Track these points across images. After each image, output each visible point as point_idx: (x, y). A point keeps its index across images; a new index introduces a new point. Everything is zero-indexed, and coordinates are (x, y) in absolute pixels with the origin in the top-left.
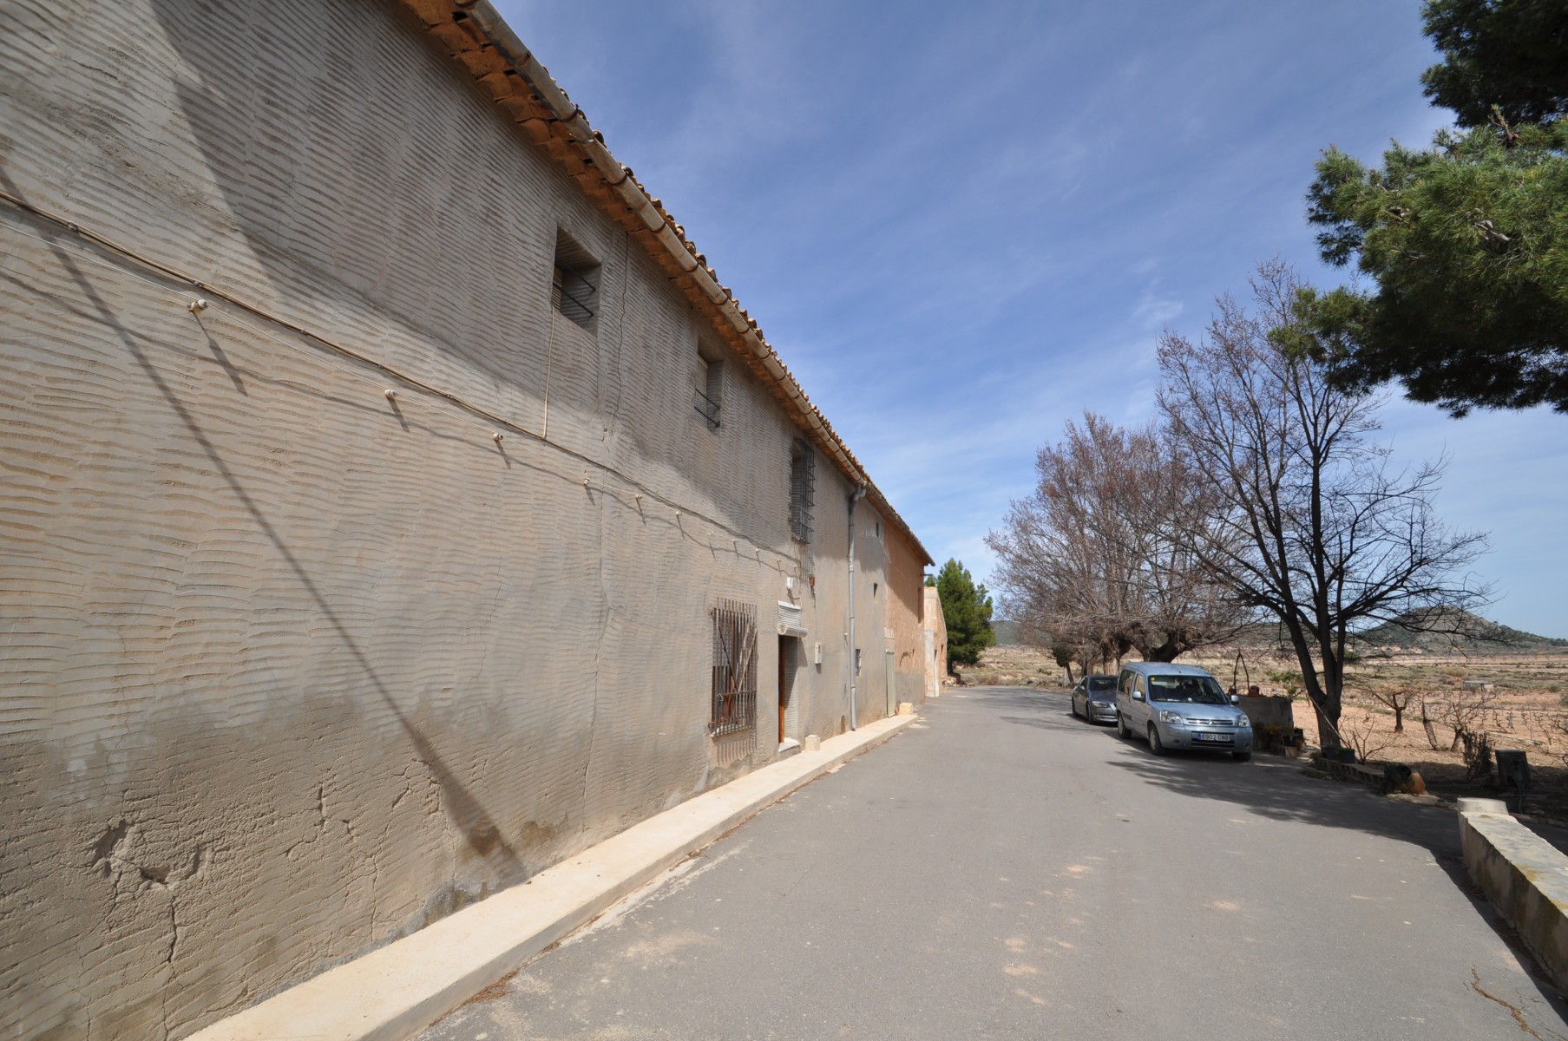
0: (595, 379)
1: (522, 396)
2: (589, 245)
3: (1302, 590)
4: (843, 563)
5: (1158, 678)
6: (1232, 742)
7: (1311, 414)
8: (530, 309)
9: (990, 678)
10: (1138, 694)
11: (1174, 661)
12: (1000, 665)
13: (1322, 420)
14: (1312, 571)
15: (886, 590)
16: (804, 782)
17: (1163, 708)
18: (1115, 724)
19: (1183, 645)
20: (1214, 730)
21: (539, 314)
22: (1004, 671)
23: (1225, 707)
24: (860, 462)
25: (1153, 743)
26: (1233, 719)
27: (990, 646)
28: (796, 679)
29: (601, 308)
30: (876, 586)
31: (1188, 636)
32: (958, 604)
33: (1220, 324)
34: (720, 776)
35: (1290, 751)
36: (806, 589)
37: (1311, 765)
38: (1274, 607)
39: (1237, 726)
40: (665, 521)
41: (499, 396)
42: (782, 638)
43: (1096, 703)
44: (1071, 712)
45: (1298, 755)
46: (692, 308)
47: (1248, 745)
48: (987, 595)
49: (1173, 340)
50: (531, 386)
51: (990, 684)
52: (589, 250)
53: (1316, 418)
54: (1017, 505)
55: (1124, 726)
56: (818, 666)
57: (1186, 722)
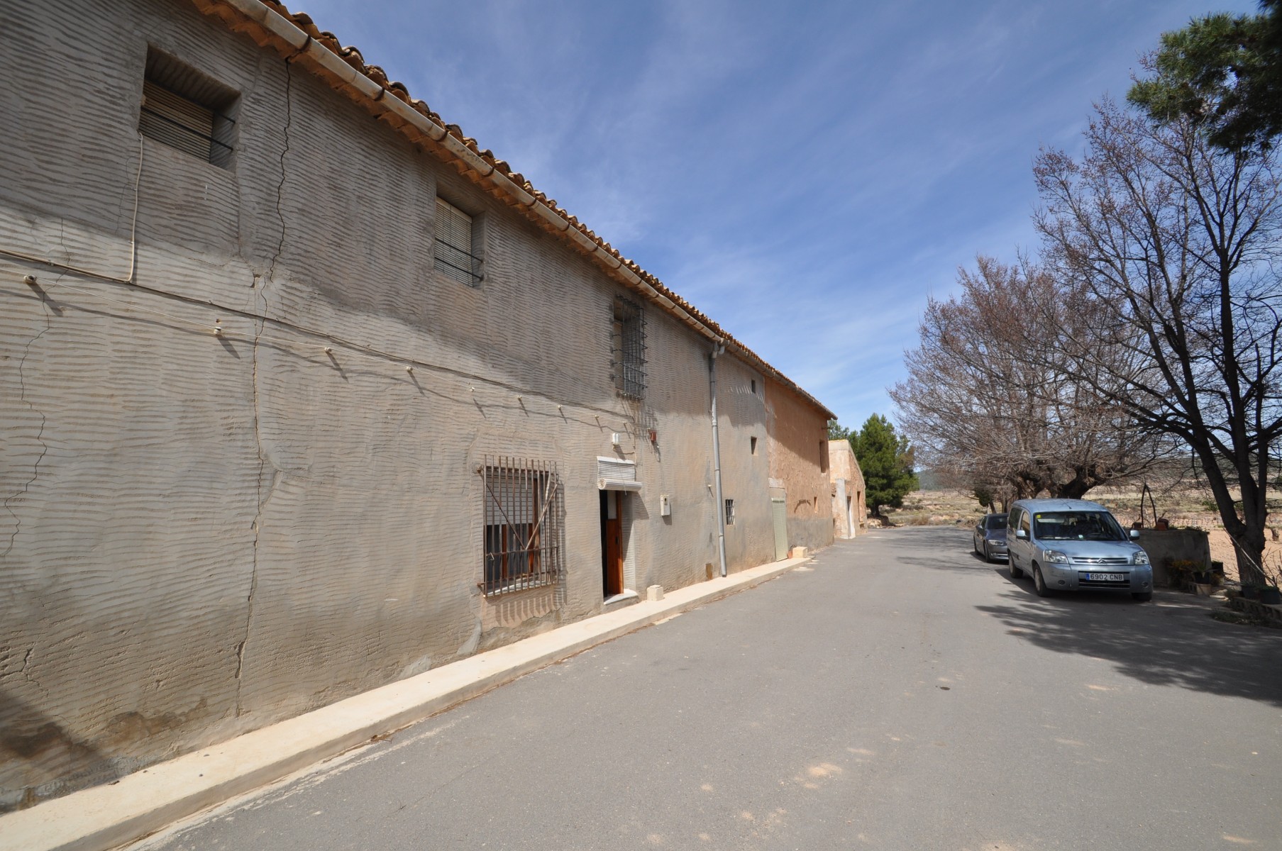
0: (235, 219)
1: (85, 234)
2: (215, 71)
3: (1215, 415)
4: (703, 419)
5: (1044, 515)
6: (1126, 581)
7: (1215, 214)
8: (95, 135)
9: (920, 519)
10: (1022, 533)
11: (1086, 497)
12: (938, 507)
13: (1228, 219)
14: (1226, 389)
15: (770, 444)
16: (611, 637)
17: (1046, 548)
18: (1006, 562)
19: (1092, 480)
20: (1105, 569)
21: (115, 141)
22: (941, 512)
23: (1123, 544)
24: (712, 320)
25: (1038, 584)
26: (1129, 557)
27: (914, 490)
28: (632, 531)
29: (241, 141)
30: (753, 440)
31: (1098, 470)
32: (879, 454)
33: (1098, 126)
34: (502, 636)
35: (1202, 588)
36: (645, 444)
37: (1226, 605)
38: (1183, 433)
39: (1133, 564)
40: (385, 376)
41: (34, 232)
42: (604, 494)
43: (992, 542)
44: (974, 550)
45: (1213, 593)
46: (419, 151)
47: (1146, 584)
48: (909, 444)
49: (1050, 157)
50: (104, 223)
51: (921, 524)
52: (213, 76)
53: (1221, 216)
54: (911, 354)
55: (1014, 565)
56: (667, 519)
57: (1073, 561)
